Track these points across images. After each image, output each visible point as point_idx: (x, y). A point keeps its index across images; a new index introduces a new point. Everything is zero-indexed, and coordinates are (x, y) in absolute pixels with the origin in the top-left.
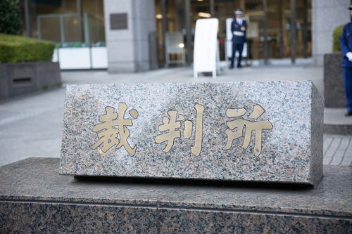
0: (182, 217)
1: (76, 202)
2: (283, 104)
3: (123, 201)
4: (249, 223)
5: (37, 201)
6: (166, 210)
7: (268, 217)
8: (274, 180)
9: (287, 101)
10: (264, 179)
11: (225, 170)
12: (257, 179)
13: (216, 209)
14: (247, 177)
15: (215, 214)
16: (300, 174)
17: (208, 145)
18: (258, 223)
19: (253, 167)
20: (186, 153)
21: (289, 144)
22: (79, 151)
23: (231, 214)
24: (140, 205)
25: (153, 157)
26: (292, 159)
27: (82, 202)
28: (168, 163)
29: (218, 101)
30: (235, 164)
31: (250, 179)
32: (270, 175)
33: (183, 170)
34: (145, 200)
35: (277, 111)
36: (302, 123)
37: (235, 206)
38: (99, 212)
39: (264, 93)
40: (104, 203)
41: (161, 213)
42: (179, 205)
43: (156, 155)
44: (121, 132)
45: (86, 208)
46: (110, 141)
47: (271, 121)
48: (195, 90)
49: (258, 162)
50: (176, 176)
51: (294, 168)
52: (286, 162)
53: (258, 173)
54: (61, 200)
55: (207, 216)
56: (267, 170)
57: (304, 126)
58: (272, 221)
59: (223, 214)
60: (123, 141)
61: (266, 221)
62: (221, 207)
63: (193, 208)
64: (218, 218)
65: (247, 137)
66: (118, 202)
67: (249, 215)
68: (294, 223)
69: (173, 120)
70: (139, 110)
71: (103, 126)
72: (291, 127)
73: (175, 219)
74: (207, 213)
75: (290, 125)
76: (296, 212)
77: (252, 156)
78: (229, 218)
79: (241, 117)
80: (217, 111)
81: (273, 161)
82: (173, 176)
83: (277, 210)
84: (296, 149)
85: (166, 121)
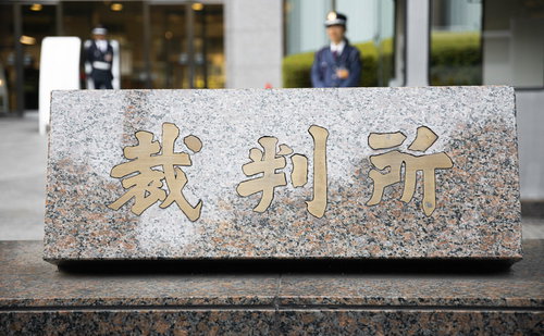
0: (324, 325)
1: (109, 307)
2: (469, 126)
3: (207, 300)
4: (450, 329)
5: (24, 308)
6: (293, 313)
7: (485, 316)
8: (460, 255)
9: (475, 120)
10: (444, 253)
11: (373, 240)
12: (431, 255)
13: (389, 306)
14: (413, 252)
15: (387, 315)
16: (506, 243)
17: (339, 199)
18: (467, 328)
19: (423, 235)
20: (299, 214)
21: (484, 192)
22: (86, 214)
23: (416, 314)
24: (241, 306)
25: (235, 221)
26: (491, 219)
27: (120, 306)
28: (266, 231)
29: (352, 120)
30: (390, 229)
31: (419, 256)
32: (454, 247)
33: (294, 244)
34: (249, 297)
35: (460, 138)
36: (503, 157)
37: (422, 300)
38: (157, 324)
39: (434, 107)
40: (167, 306)
41: (284, 319)
42: (317, 302)
43: (241, 217)
44: (170, 177)
45: (130, 316)
46: (147, 194)
47: (450, 155)
48: (309, 101)
49: (431, 226)
51: (496, 234)
52: (481, 223)
53: (432, 245)
54: (74, 303)
55: (373, 319)
56: (448, 238)
58: (492, 322)
59: (402, 313)
60: (175, 194)
61: (481, 324)
62: (397, 303)
63: (344, 306)
64: (394, 323)
65: (409, 184)
66: (195, 303)
67: (452, 314)
68: (531, 325)
69: (270, 155)
70: (203, 137)
71: (132, 167)
72: (485, 163)
73: (311, 328)
74: (372, 314)
75: (483, 160)
76: (534, 304)
77: (420, 215)
78: (414, 322)
79: (396, 149)
80: (352, 138)
81: (458, 223)
82: (276, 255)
83: (500, 303)
84: (497, 202)
85: (256, 156)
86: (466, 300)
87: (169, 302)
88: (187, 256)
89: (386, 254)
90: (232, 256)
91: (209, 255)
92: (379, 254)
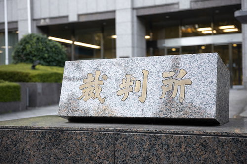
0: (129, 139)
1: (64, 130)
2: (199, 68)
3: (93, 129)
4: (172, 142)
5: (41, 129)
6: (119, 134)
7: (185, 137)
8: (192, 117)
9: (201, 66)
10: (186, 116)
11: (161, 111)
12: (181, 117)
13: (152, 133)
14: (174, 116)
15: (150, 136)
16: (209, 113)
17: (150, 96)
18: (178, 142)
19: (179, 109)
20: (136, 101)
21: (202, 93)
22: (70, 101)
23: (161, 136)
24: (103, 131)
25: (115, 104)
26: (204, 103)
27: (68, 130)
29: (157, 67)
30: (167, 107)
31: (176, 117)
32: (190, 114)
33: (134, 112)
34: (106, 128)
35: (195, 73)
36: (211, 80)
37: (163, 131)
38: (77, 136)
39: (187, 62)
40: (81, 130)
41: (116, 136)
42: (128, 131)
43: (117, 103)
44: (97, 89)
45: (70, 133)
46: (89, 94)
47: (191, 79)
48: (143, 61)
49: (182, 106)
50: (129, 115)
51: (206, 109)
52: (200, 105)
53: (182, 113)
54: (55, 128)
55: (145, 137)
56: (188, 111)
57: (212, 82)
58: (188, 140)
59: (155, 136)
60: (97, 95)
61: (183, 140)
62: (155, 132)
63: (137, 132)
64: (153, 139)
65: (175, 90)
66: (89, 130)
67: (173, 136)
68: (202, 141)
69: (129, 80)
70: (108, 75)
71: (86, 85)
73: (125, 139)
74: (145, 136)
75: (203, 81)
76: (204, 134)
77: (178, 102)
78: (159, 139)
79: (172, 77)
80: (156, 74)
81: (192, 105)
82: (127, 116)
83: (191, 133)
84: (207, 97)
85: (124, 81)
86: (179, 132)
87: (82, 129)
88: (99, 116)
89: (165, 116)
90: (113, 116)
91: (106, 116)
92: (162, 116)
